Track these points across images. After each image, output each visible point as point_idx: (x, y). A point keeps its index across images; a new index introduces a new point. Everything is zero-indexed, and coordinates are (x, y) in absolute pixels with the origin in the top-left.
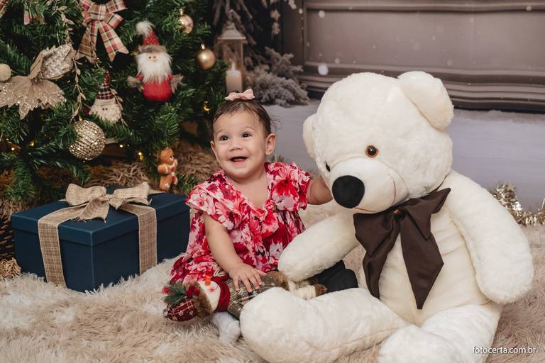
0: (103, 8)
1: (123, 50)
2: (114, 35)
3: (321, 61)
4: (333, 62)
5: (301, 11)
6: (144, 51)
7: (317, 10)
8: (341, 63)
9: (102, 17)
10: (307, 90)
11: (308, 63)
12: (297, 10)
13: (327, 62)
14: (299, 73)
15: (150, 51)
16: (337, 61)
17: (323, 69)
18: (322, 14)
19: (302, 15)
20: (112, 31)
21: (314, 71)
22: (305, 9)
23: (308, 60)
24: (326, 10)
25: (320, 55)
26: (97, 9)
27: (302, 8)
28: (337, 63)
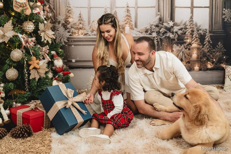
0: (44, 48)
1: (50, 60)
2: (47, 56)
3: (73, 59)
4: (77, 58)
5: (66, 45)
6: (55, 59)
7: (72, 45)
8: (79, 59)
9: (44, 51)
10: (68, 67)
11: (69, 59)
12: (65, 45)
13: (75, 59)
14: (66, 62)
15: (57, 59)
16: (78, 58)
17: (74, 61)
18: (73, 46)
19: (67, 46)
20: (46, 55)
21: (71, 61)
22: (68, 45)
23: (69, 58)
24: (74, 45)
25: (73, 57)
26: (42, 49)
27: (67, 44)
28: (78, 59)
